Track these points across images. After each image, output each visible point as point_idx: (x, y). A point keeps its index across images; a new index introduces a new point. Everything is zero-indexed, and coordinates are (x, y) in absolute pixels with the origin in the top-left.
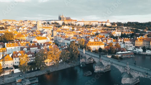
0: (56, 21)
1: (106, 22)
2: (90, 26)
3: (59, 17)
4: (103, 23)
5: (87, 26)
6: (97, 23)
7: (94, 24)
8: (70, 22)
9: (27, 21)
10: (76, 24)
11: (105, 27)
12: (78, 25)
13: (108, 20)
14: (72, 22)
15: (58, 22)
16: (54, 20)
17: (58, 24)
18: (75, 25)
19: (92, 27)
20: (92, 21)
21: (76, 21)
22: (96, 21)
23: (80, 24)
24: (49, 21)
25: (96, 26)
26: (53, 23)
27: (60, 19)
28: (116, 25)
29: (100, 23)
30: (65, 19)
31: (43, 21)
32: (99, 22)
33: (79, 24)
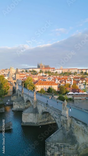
0: (34, 69)
1: (86, 70)
2: (69, 73)
3: (38, 65)
4: (82, 71)
5: (65, 73)
6: (77, 71)
7: (73, 71)
8: (47, 70)
9: (7, 69)
10: (53, 72)
11: (85, 75)
12: (55, 73)
14: (50, 70)
15: (35, 70)
16: (32, 68)
17: (34, 71)
18: (53, 73)
19: (71, 74)
20: (71, 69)
21: (54, 68)
22: (75, 69)
24: (27, 70)
25: (75, 73)
26: (30, 71)
27: (39, 67)
29: (80, 71)
30: (44, 67)
31: (22, 69)
32: (78, 70)
33: (57, 72)
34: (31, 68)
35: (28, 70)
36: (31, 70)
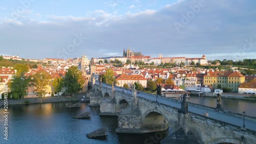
0: (117, 59)
1: (199, 59)
2: (172, 65)
3: (124, 52)
4: (193, 61)
5: (166, 64)
6: (184, 61)
7: (178, 61)
8: (138, 60)
9: (76, 59)
10: (148, 62)
11: (197, 67)
12: (151, 64)
13: (204, 56)
14: (143, 59)
15: (120, 59)
16: (115, 57)
17: (118, 62)
18: (147, 64)
19: (175, 66)
20: (176, 58)
21: (148, 57)
22: (181, 58)
23: (155, 62)
24: (107, 59)
25: (182, 65)
26: (112, 62)
27: (125, 55)
28: (218, 64)
29: (189, 61)
30: (133, 55)
31: (100, 58)
32: (187, 59)
33: (153, 63)
34: (113, 57)
35: (109, 60)
36: (113, 59)
